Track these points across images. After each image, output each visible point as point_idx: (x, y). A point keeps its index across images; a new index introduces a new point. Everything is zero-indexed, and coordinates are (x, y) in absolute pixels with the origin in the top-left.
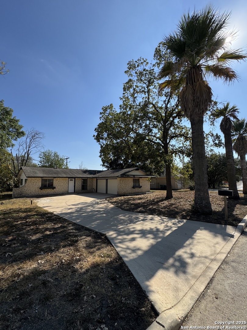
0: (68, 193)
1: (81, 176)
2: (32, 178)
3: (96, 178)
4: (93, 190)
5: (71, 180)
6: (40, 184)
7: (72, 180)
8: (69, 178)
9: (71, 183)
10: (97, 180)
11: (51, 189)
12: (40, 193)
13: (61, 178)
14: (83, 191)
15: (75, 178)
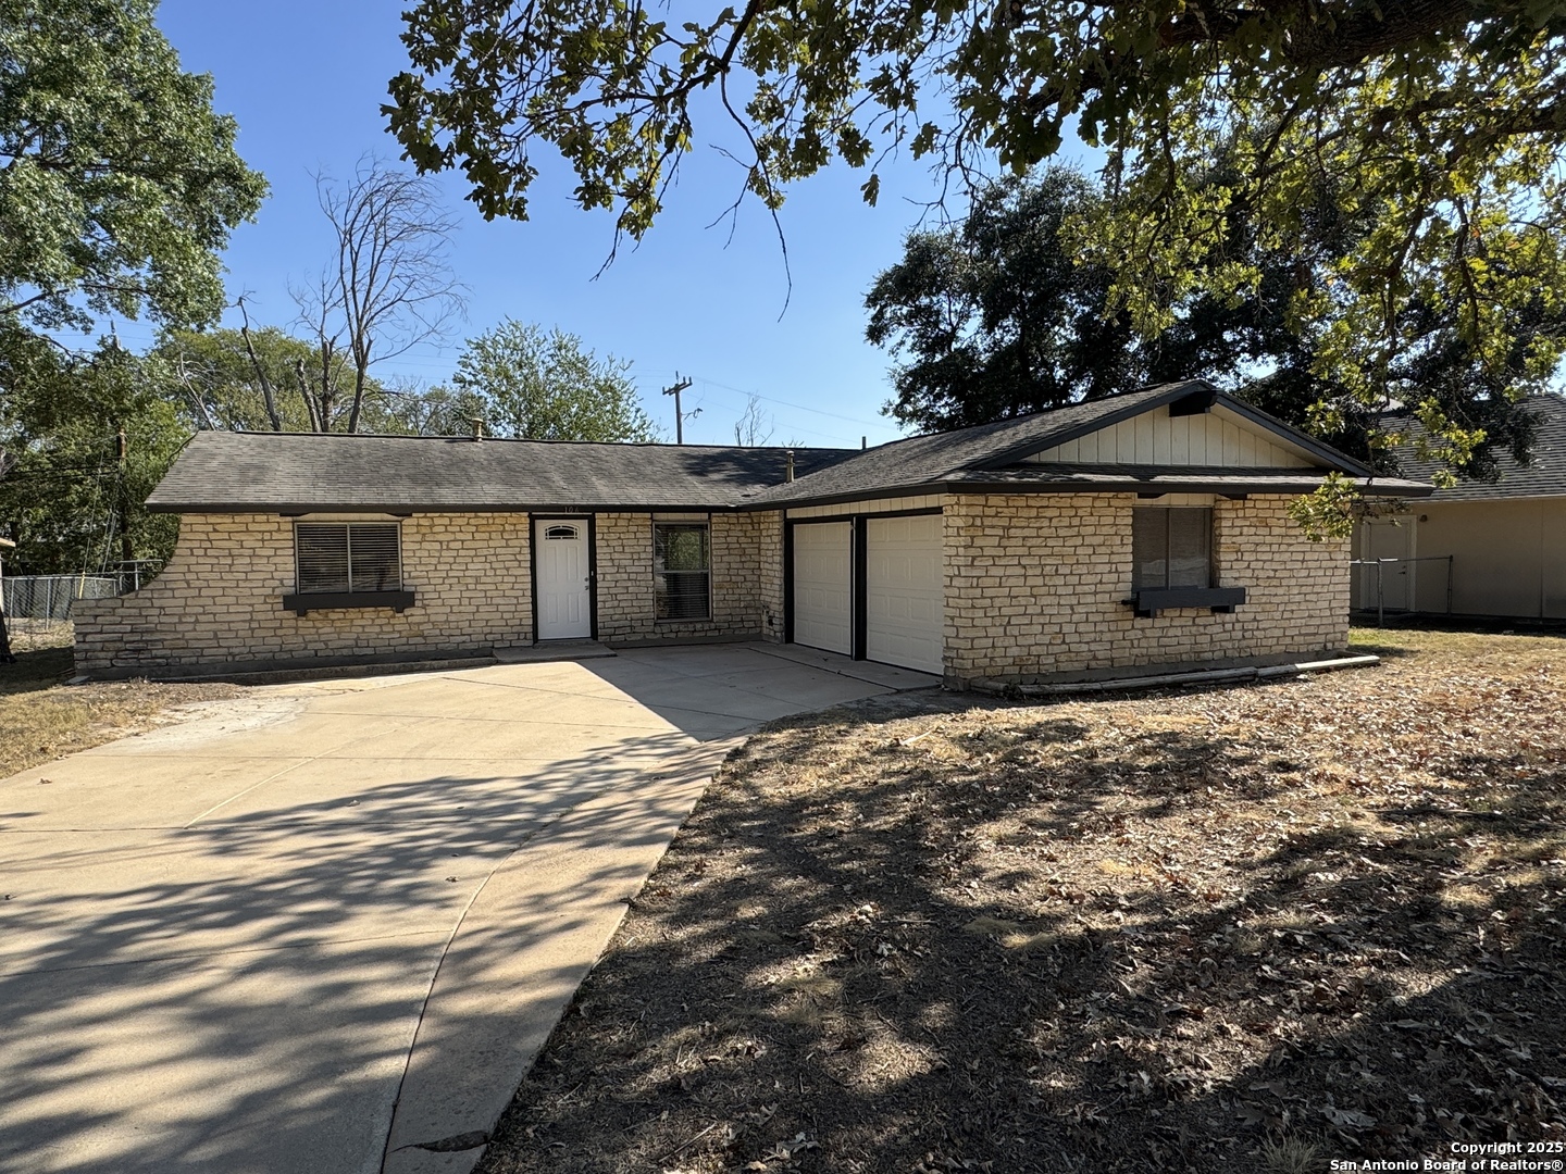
0: (532, 646)
1: (641, 495)
2: (213, 519)
3: (776, 515)
4: (765, 618)
5: (555, 533)
6: (283, 569)
7: (567, 533)
8: (535, 513)
9: (564, 564)
10: (789, 526)
11: (387, 612)
12: (293, 642)
13: (460, 519)
14: (676, 627)
15: (589, 513)
